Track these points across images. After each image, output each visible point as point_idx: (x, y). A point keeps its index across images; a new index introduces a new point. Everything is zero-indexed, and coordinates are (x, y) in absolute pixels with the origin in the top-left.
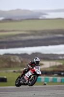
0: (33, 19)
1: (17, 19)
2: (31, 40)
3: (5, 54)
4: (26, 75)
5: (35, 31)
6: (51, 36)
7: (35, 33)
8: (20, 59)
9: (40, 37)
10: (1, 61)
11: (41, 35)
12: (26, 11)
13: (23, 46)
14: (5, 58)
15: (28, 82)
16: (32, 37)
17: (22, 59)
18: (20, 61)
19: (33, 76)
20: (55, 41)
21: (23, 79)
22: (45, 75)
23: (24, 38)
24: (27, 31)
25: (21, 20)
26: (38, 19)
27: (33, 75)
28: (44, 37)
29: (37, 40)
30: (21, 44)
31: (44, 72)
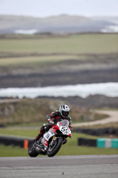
0: (90, 33)
1: (62, 33)
2: (87, 72)
3: (40, 97)
5: (95, 56)
7: (94, 58)
9: (104, 66)
10: (32, 109)
11: (105, 62)
13: (74, 83)
14: (39, 104)
15: (48, 149)
16: (89, 66)
19: (55, 139)
21: (40, 143)
22: (111, 136)
23: (74, 68)
24: (79, 55)
25: (69, 35)
29: (98, 71)
30: (68, 79)
31: (110, 131)
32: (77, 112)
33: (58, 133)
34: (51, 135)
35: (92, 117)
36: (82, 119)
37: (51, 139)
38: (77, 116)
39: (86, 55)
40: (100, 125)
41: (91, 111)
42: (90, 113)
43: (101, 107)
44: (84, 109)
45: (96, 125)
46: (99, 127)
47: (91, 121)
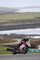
0: (11, 13)
2: (10, 26)
4: (21, 47)
6: (22, 23)
7: (12, 21)
8: (3, 38)
12: (6, 8)
15: (22, 51)
16: (10, 24)
17: (4, 38)
18: (3, 39)
20: (25, 27)
23: (5, 25)
24: (7, 20)
25: (4, 14)
26: (14, 13)
27: (26, 47)
28: (18, 24)
29: (13, 26)
30: (3, 28)
32: (6, 40)
33: (27, 46)
34: (24, 46)
35: (11, 41)
36: (8, 42)
37: (24, 48)
38: (7, 41)
39: (9, 20)
40: (14, 44)
41: (11, 39)
42: (11, 40)
43: (15, 38)
44: (9, 39)
45: (13, 44)
46: (14, 45)
47: (11, 43)
